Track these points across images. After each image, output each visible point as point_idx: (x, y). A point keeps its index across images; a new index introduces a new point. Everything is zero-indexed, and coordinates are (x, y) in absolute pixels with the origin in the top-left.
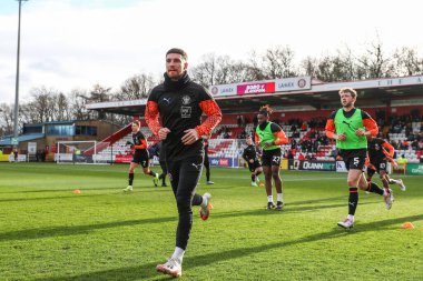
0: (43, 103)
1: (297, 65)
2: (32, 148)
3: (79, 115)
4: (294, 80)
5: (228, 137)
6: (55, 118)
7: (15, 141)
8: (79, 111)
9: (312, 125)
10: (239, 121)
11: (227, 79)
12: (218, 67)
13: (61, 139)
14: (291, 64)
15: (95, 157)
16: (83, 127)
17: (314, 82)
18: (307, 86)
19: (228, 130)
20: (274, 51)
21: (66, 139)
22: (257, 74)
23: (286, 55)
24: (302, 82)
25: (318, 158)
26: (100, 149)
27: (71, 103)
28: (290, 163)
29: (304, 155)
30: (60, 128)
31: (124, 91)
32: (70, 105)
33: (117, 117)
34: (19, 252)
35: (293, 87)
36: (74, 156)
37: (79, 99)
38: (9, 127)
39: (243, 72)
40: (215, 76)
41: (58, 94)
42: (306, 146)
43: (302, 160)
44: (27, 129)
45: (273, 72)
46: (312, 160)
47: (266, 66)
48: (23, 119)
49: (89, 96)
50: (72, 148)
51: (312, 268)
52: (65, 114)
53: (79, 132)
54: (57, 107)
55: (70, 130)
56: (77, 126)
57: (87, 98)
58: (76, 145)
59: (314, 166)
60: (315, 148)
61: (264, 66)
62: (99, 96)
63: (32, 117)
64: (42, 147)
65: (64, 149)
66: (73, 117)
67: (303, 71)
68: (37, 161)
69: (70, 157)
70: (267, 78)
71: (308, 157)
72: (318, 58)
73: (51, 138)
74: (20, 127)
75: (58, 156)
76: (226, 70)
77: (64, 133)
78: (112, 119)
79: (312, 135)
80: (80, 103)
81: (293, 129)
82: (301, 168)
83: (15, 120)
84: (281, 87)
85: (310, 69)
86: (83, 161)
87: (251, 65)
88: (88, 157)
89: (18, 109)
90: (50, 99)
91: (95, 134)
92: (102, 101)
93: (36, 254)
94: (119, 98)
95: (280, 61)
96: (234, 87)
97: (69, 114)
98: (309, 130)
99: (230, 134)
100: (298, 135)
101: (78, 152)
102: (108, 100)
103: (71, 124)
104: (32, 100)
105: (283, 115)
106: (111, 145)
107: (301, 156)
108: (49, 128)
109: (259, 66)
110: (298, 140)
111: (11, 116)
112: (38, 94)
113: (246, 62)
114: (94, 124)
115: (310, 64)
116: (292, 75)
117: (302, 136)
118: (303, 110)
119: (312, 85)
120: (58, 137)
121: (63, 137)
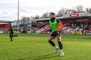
0: (24, 19)
2: (22, 30)
3: (33, 22)
4: (84, 13)
5: (68, 27)
6: (27, 23)
7: (18, 28)
8: (33, 21)
9: (88, 24)
10: (70, 23)
11: (67, 13)
12: (65, 10)
13: (28, 28)
14: (83, 9)
15: (36, 32)
16: (34, 25)
17: (88, 13)
18: (87, 15)
19: (68, 25)
20: (79, 6)
22: (75, 12)
23: (81, 7)
24: (85, 14)
25: (90, 32)
26: (37, 30)
27: (30, 19)
28: (83, 33)
29: (86, 31)
30: (28, 25)
31: (43, 16)
32: (30, 20)
33: (41, 22)
34: (20, 54)
35: (83, 15)
36: (32, 32)
37: (32, 18)
38: (17, 25)
39: (71, 12)
40: (64, 13)
41: (28, 17)
42: (86, 29)
43: (86, 32)
44: (20, 26)
45: (78, 11)
46: (88, 32)
47: (77, 10)
48: (20, 23)
49: (35, 18)
50: (31, 30)
51: (89, 58)
52: (29, 22)
54: (27, 20)
55: (30, 26)
56: (32, 25)
57: (34, 18)
58: (32, 29)
59: (89, 34)
60: (89, 29)
61: (76, 10)
62: (37, 18)
63: (22, 23)
64: (24, 30)
65: (29, 30)
66: (31, 23)
67: (86, 11)
69: (30, 32)
70: (77, 13)
71: (87, 31)
72: (89, 8)
73: (26, 28)
74: (19, 25)
76: (67, 11)
77: (29, 26)
79: (88, 26)
80: (33, 19)
81: (83, 25)
82: (85, 34)
83: (18, 24)
84: (80, 15)
85: (87, 10)
87: (73, 10)
88: (35, 32)
89: (18, 21)
90: (26, 19)
91: (36, 27)
92: (38, 19)
93: (24, 54)
94: (42, 18)
95: (80, 9)
96: (69, 15)
97: (30, 22)
98: (87, 25)
99: (68, 26)
100: (84, 26)
101: (32, 31)
102: (39, 19)
103: (31, 24)
104: (22, 19)
105: (81, 22)
106: (40, 29)
108: (26, 25)
109: (75, 10)
110: (84, 27)
111: (17, 23)
112: (23, 17)
113: (72, 9)
114: (36, 24)
116: (83, 12)
117: (85, 27)
118: (86, 20)
119: (88, 14)
120: (28, 27)
121: (29, 27)
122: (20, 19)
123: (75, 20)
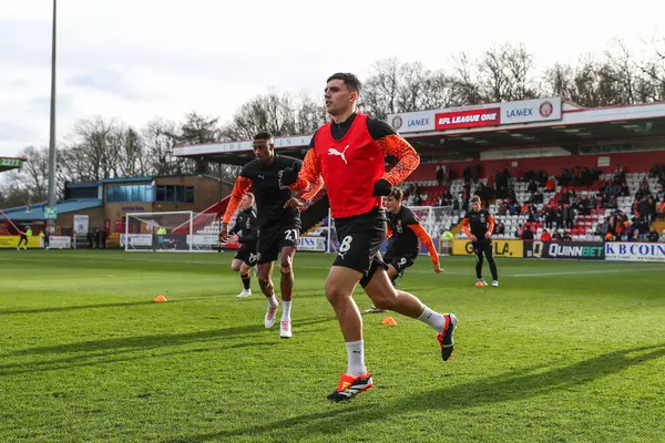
0: (99, 145)
1: (537, 78)
2: (81, 224)
3: (163, 167)
4: (534, 104)
5: (420, 203)
6: (120, 173)
7: (50, 213)
8: (163, 160)
9: (563, 181)
10: (440, 176)
11: (418, 103)
12: (402, 82)
13: (131, 209)
14: (528, 76)
15: (191, 239)
16: (170, 188)
17: (567, 107)
18: (556, 114)
19: (420, 190)
20: (498, 54)
21: (141, 209)
22: (470, 94)
23: (518, 61)
24: (546, 107)
25: (575, 237)
26: (199, 226)
27: (147, 145)
28: (527, 247)
29: (551, 232)
30: (129, 189)
31: (240, 123)
32: (146, 150)
33: (228, 169)
34: (61, 404)
35: (534, 118)
36: (155, 238)
37: (162, 139)
38: (40, 189)
39: (446, 92)
40: (397, 98)
41: (126, 130)
42: (552, 217)
43: (547, 241)
44: (70, 192)
45: (497, 91)
46: (564, 241)
47: (485, 80)
48: (64, 174)
49: (180, 133)
50: (150, 224)
51: (564, 421)
52: (137, 166)
53: (163, 195)
54: (123, 152)
55: (147, 192)
56: (158, 186)
57: (175, 138)
58: (158, 219)
59: (568, 251)
60: (570, 220)
61: (481, 79)
62: (196, 134)
63: (80, 170)
64: (99, 225)
65: (136, 227)
66: (151, 171)
67: (548, 89)
68: (90, 247)
69: (147, 240)
70: (487, 101)
71: (557, 235)
72: (573, 67)
73: (114, 208)
74: (58, 188)
75: (127, 239)
76: (415, 88)
77: (137, 197)
78: (221, 173)
79: (563, 199)
80: (163, 146)
81: (532, 188)
82: (545, 254)
83: (49, 176)
84: (511, 116)
85: (560, 85)
86: (171, 246)
87: (459, 77)
88: (179, 238)
89: (54, 156)
90: (110, 139)
91: (191, 201)
92: (202, 141)
93: (92, 406)
94: (231, 135)
95: (508, 72)
96: (431, 115)
97: (144, 164)
98: (559, 189)
99: (425, 197)
100: (539, 199)
101: (162, 231)
102: (213, 141)
103: (147, 182)
104: (79, 141)
105: (515, 164)
106: (218, 217)
107: (545, 234)
108: (111, 191)
109: (473, 80)
110: (540, 207)
111: (43, 168)
112: (90, 131)
113: (451, 72)
114: (188, 182)
115: (559, 76)
116: (530, 95)
117: (546, 201)
118: (549, 155)
119: (563, 112)
120: (125, 205)
121: (134, 205)
122: (68, 139)
123: (477, 155)
